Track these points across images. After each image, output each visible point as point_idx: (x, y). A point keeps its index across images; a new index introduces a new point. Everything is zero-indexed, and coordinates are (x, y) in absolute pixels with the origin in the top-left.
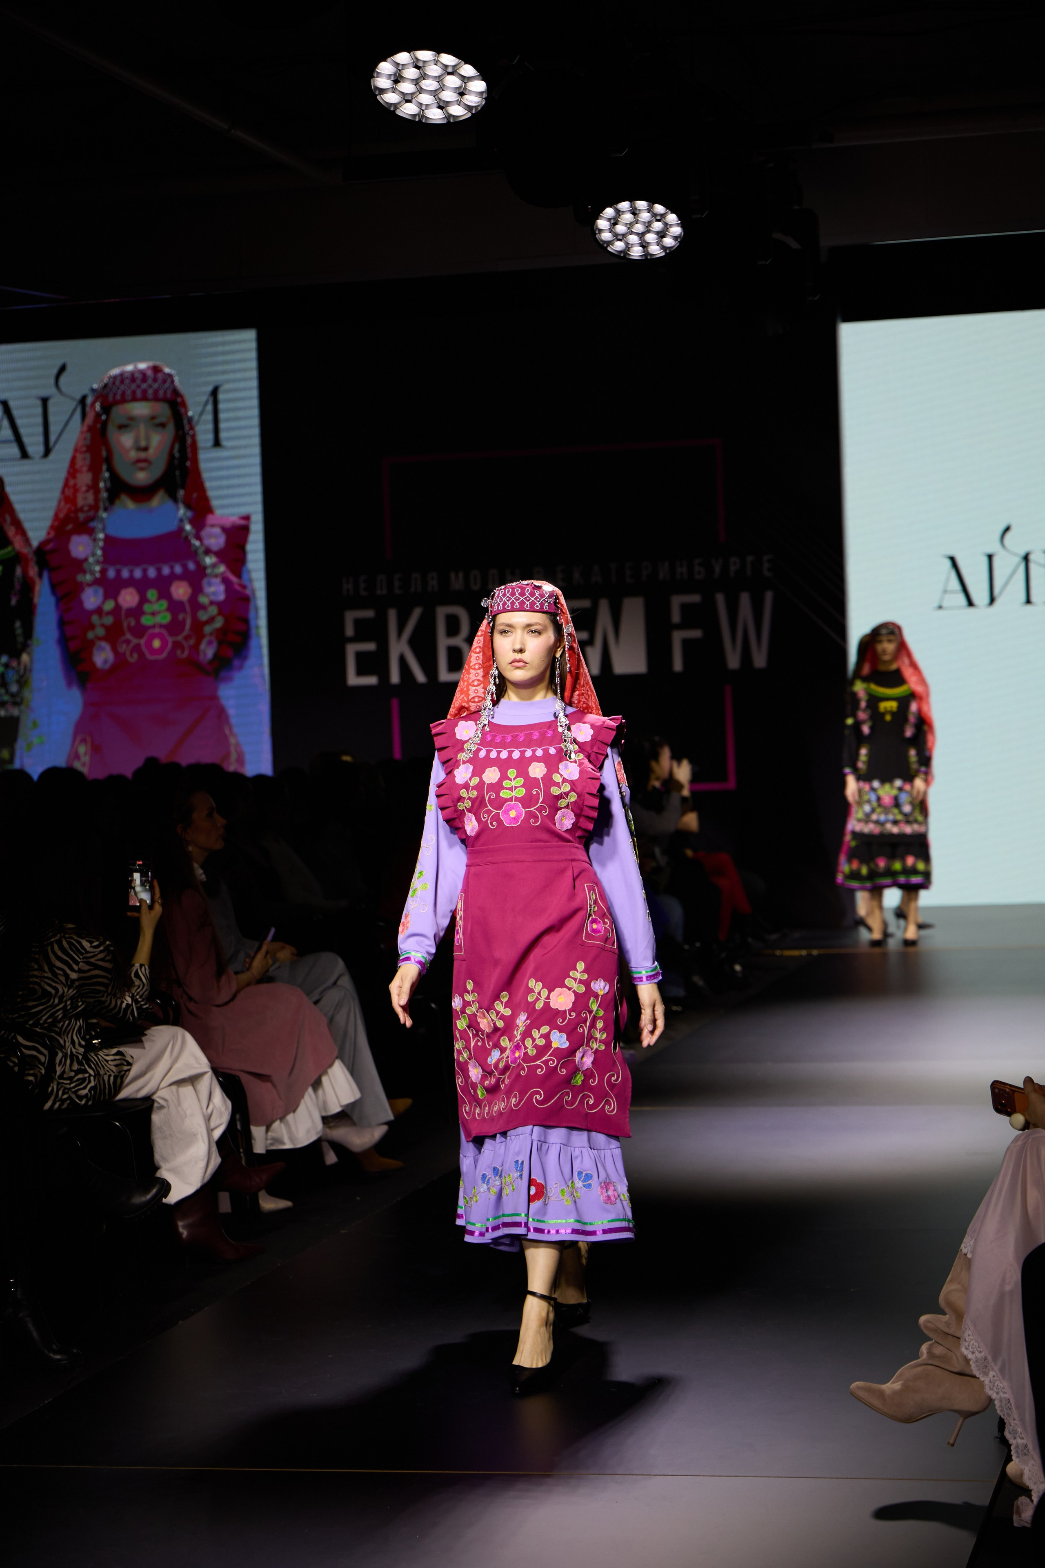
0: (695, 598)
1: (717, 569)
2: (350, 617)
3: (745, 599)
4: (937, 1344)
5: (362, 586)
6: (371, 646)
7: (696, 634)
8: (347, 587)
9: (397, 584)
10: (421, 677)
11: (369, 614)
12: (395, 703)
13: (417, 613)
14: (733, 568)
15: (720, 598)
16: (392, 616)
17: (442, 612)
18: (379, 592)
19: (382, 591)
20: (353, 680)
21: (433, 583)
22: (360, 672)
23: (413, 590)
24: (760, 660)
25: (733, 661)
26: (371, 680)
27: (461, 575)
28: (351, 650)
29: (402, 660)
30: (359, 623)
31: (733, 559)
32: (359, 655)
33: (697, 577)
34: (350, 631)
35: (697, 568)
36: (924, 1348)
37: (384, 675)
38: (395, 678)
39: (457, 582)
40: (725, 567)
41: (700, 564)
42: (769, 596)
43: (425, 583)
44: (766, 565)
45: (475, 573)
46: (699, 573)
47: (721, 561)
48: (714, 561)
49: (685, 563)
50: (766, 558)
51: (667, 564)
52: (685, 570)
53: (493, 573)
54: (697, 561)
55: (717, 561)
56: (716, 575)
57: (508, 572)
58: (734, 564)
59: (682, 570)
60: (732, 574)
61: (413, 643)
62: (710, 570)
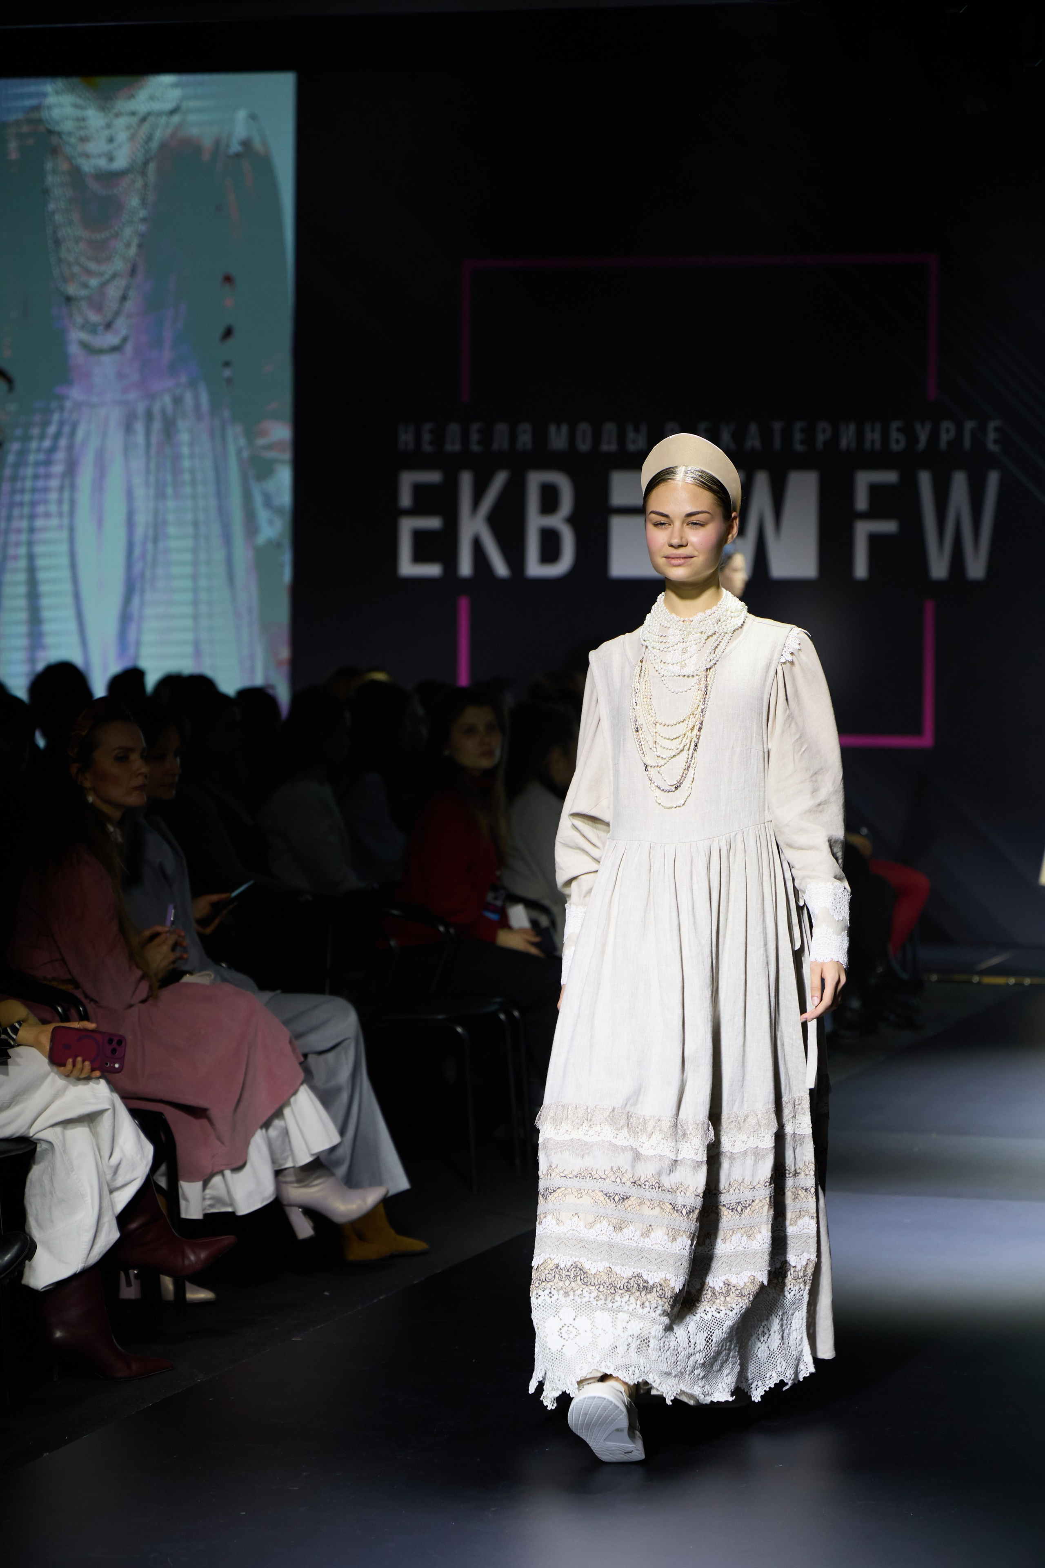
0: (890, 477)
1: (923, 438)
2: (408, 480)
3: (960, 481)
5: (426, 437)
6: (433, 523)
7: (888, 527)
8: (406, 438)
9: (474, 437)
10: (501, 569)
11: (433, 477)
12: (464, 604)
13: (500, 479)
14: (944, 438)
15: (925, 478)
16: (466, 481)
17: (535, 480)
18: (449, 448)
19: (453, 446)
20: (408, 568)
21: (525, 438)
22: (418, 558)
23: (496, 446)
24: (976, 569)
25: (939, 568)
26: (433, 570)
27: (564, 429)
28: (407, 526)
29: (477, 546)
30: (417, 489)
31: (945, 425)
32: (418, 536)
33: (894, 447)
34: (405, 500)
35: (894, 435)
37: (450, 563)
38: (466, 568)
39: (558, 439)
40: (934, 436)
41: (899, 430)
42: (993, 479)
43: (513, 437)
44: (992, 435)
45: (584, 428)
46: (898, 442)
47: (928, 426)
48: (918, 426)
49: (878, 427)
50: (992, 425)
51: (852, 428)
52: (877, 436)
53: (610, 428)
54: (895, 425)
55: (923, 427)
56: (921, 446)
57: (630, 427)
58: (947, 432)
59: (873, 437)
60: (943, 445)
61: (493, 520)
62: (912, 439)
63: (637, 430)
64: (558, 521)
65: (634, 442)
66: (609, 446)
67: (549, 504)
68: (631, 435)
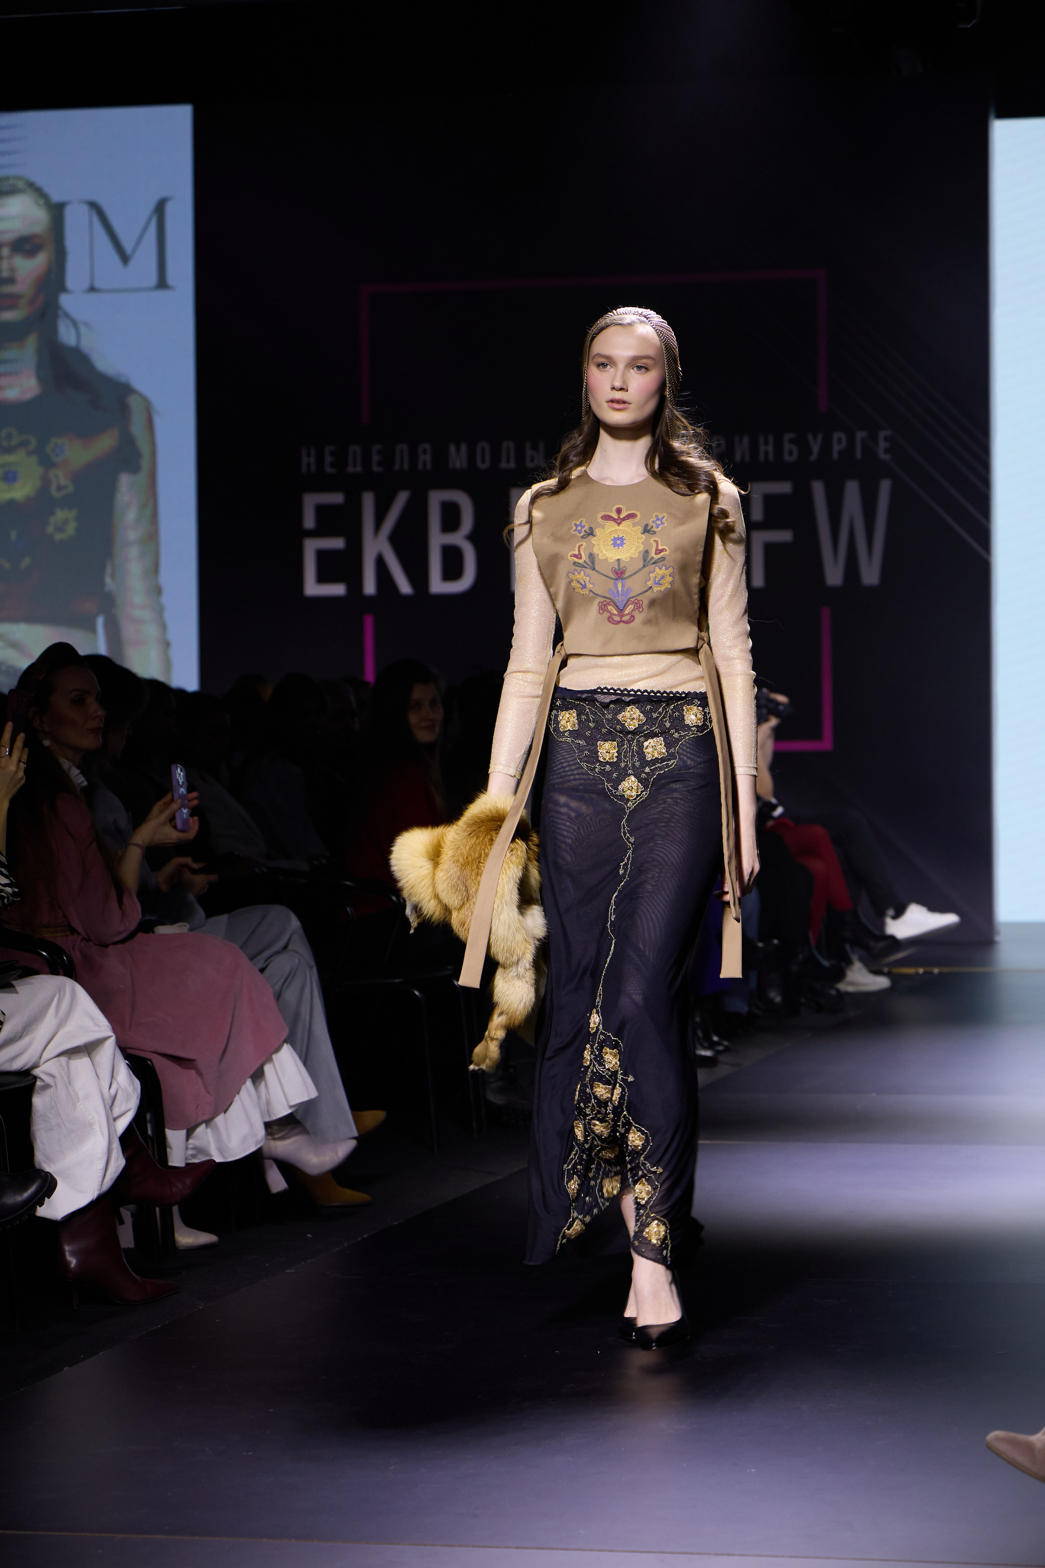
0: (784, 487)
1: (816, 449)
2: (311, 502)
3: (852, 490)
5: (328, 459)
6: (337, 543)
7: (785, 536)
8: (308, 461)
9: (376, 458)
10: (405, 587)
11: (337, 498)
12: (369, 623)
13: (402, 499)
14: (836, 448)
15: (818, 489)
16: (368, 501)
17: (436, 499)
18: (350, 469)
19: (354, 468)
20: (312, 588)
21: (425, 458)
22: (322, 578)
23: (397, 467)
24: (870, 575)
25: (834, 576)
26: (338, 590)
27: (464, 448)
28: (311, 547)
29: (380, 563)
30: (321, 510)
31: (836, 435)
32: (322, 556)
33: (787, 458)
34: (309, 521)
35: (787, 446)
37: (355, 581)
38: (370, 587)
39: (458, 458)
40: (826, 446)
41: (791, 441)
42: (885, 487)
43: (414, 457)
44: (882, 445)
45: (483, 446)
46: (791, 453)
47: (820, 437)
48: (810, 437)
49: (771, 439)
50: (882, 435)
51: (746, 440)
52: (770, 448)
53: (508, 446)
54: (787, 437)
55: (815, 437)
56: (814, 457)
57: (528, 445)
58: (839, 442)
59: (766, 449)
60: (835, 456)
61: (395, 539)
62: (805, 449)
63: (535, 448)
64: (459, 539)
65: (532, 460)
66: (508, 464)
67: (451, 522)
68: (529, 453)
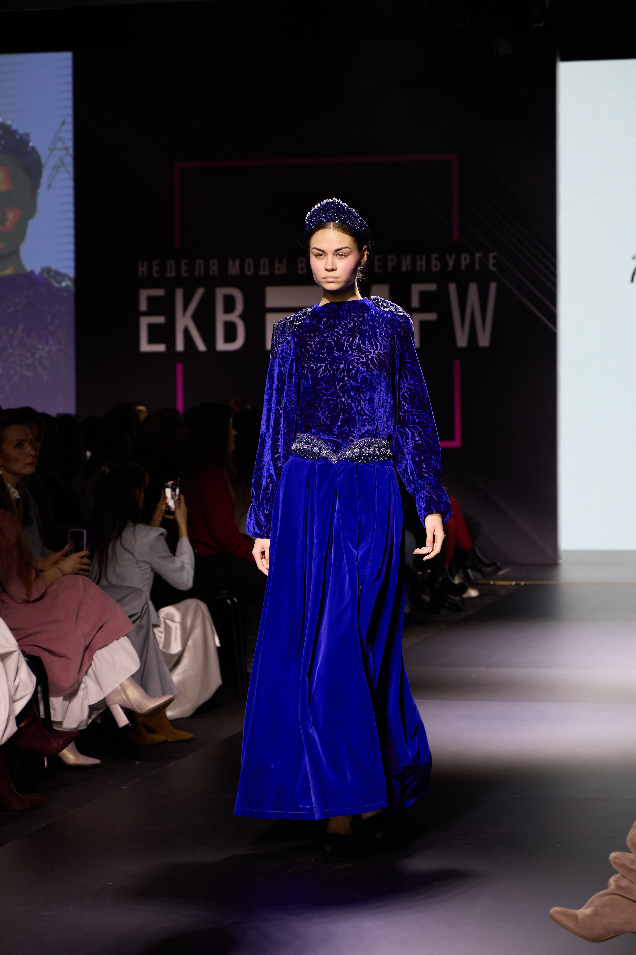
0: (432, 287)
1: (451, 264)
2: (144, 295)
3: (473, 289)
4: (622, 877)
5: (155, 269)
6: (160, 320)
7: (431, 317)
8: (143, 269)
9: (184, 268)
10: (201, 346)
11: (160, 292)
12: (179, 368)
13: (200, 293)
14: (463, 263)
15: (452, 288)
16: (179, 294)
17: (220, 293)
18: (168, 274)
19: (171, 274)
20: (145, 347)
21: (214, 268)
22: (151, 341)
23: (197, 273)
24: (484, 341)
25: (462, 341)
26: (161, 348)
27: (237, 262)
28: (144, 322)
29: (187, 332)
30: (151, 300)
31: (463, 255)
32: (151, 327)
33: (434, 269)
34: (143, 307)
35: (434, 262)
36: (612, 881)
37: (171, 343)
38: (180, 346)
39: (234, 268)
40: (457, 262)
41: (436, 259)
42: (493, 287)
43: (207, 268)
44: (491, 261)
45: (249, 261)
46: (436, 266)
47: (454, 256)
48: (448, 256)
49: (424, 257)
50: (491, 255)
51: (409, 258)
52: (423, 263)
53: (264, 261)
54: (434, 256)
55: (451, 257)
56: (450, 268)
57: (276, 261)
58: (465, 260)
59: (421, 263)
60: (463, 268)
61: (196, 318)
62: (444, 264)
63: (280, 262)
64: (234, 317)
65: (279, 269)
66: (264, 272)
67: (229, 306)
68: (277, 265)
